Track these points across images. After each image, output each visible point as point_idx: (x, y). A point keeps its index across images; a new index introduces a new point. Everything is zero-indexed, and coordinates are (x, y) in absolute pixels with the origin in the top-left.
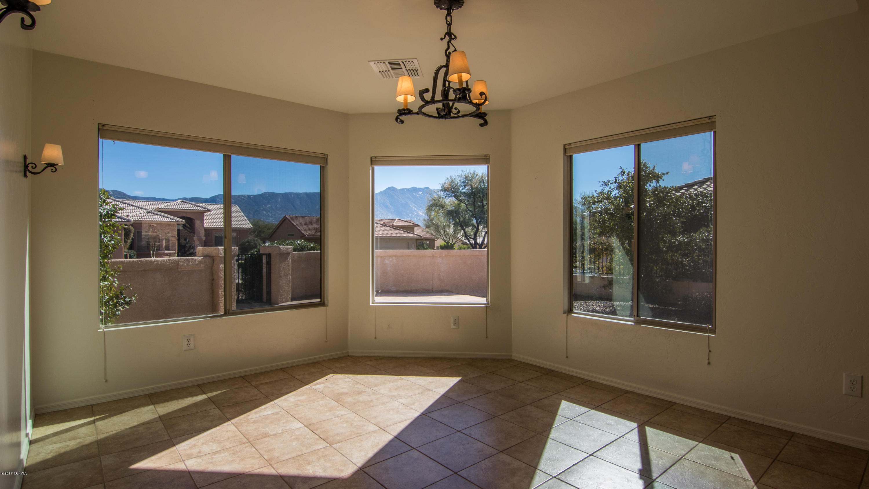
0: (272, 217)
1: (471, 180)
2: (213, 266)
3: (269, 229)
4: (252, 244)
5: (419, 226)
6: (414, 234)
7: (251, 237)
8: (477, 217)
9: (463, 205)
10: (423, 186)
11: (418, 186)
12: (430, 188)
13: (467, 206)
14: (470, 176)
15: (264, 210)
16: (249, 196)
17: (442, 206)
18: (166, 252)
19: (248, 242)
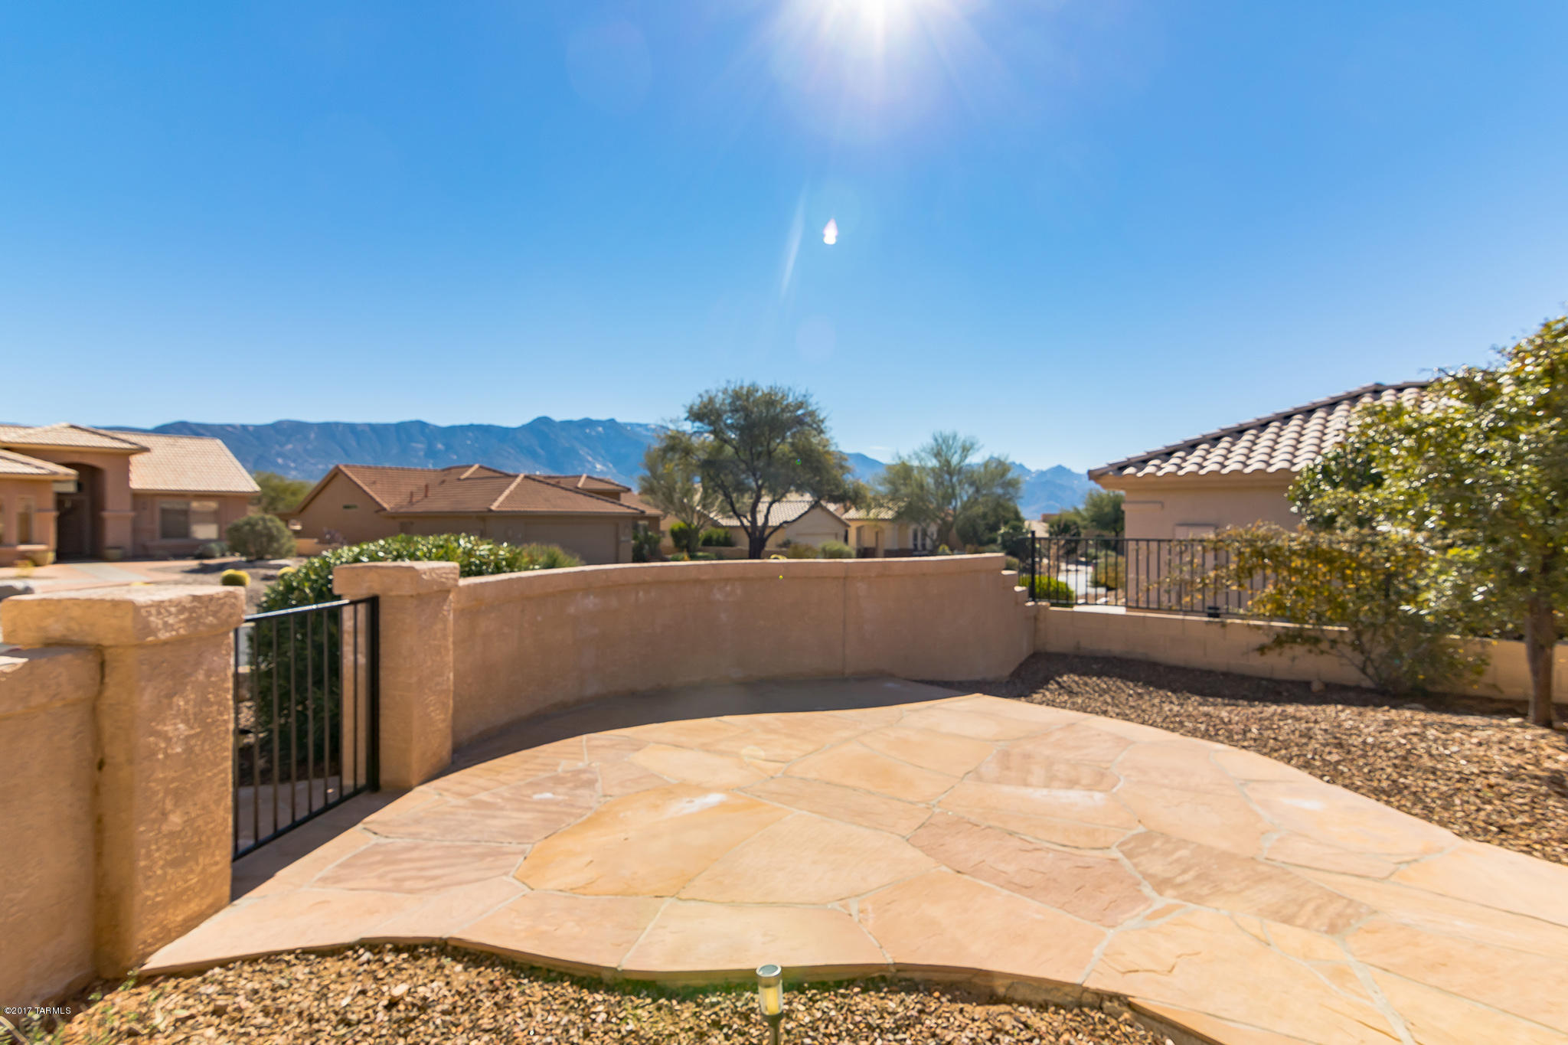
0: (295, 469)
1: (747, 399)
2: (100, 693)
3: (294, 494)
4: (259, 527)
5: (629, 490)
6: (621, 505)
7: (253, 513)
8: (758, 474)
9: (729, 450)
10: (603, 417)
11: (594, 417)
12: (619, 420)
13: (737, 453)
14: (744, 391)
15: (279, 455)
16: (244, 427)
17: (687, 451)
18: (23, 548)
19: (248, 523)
